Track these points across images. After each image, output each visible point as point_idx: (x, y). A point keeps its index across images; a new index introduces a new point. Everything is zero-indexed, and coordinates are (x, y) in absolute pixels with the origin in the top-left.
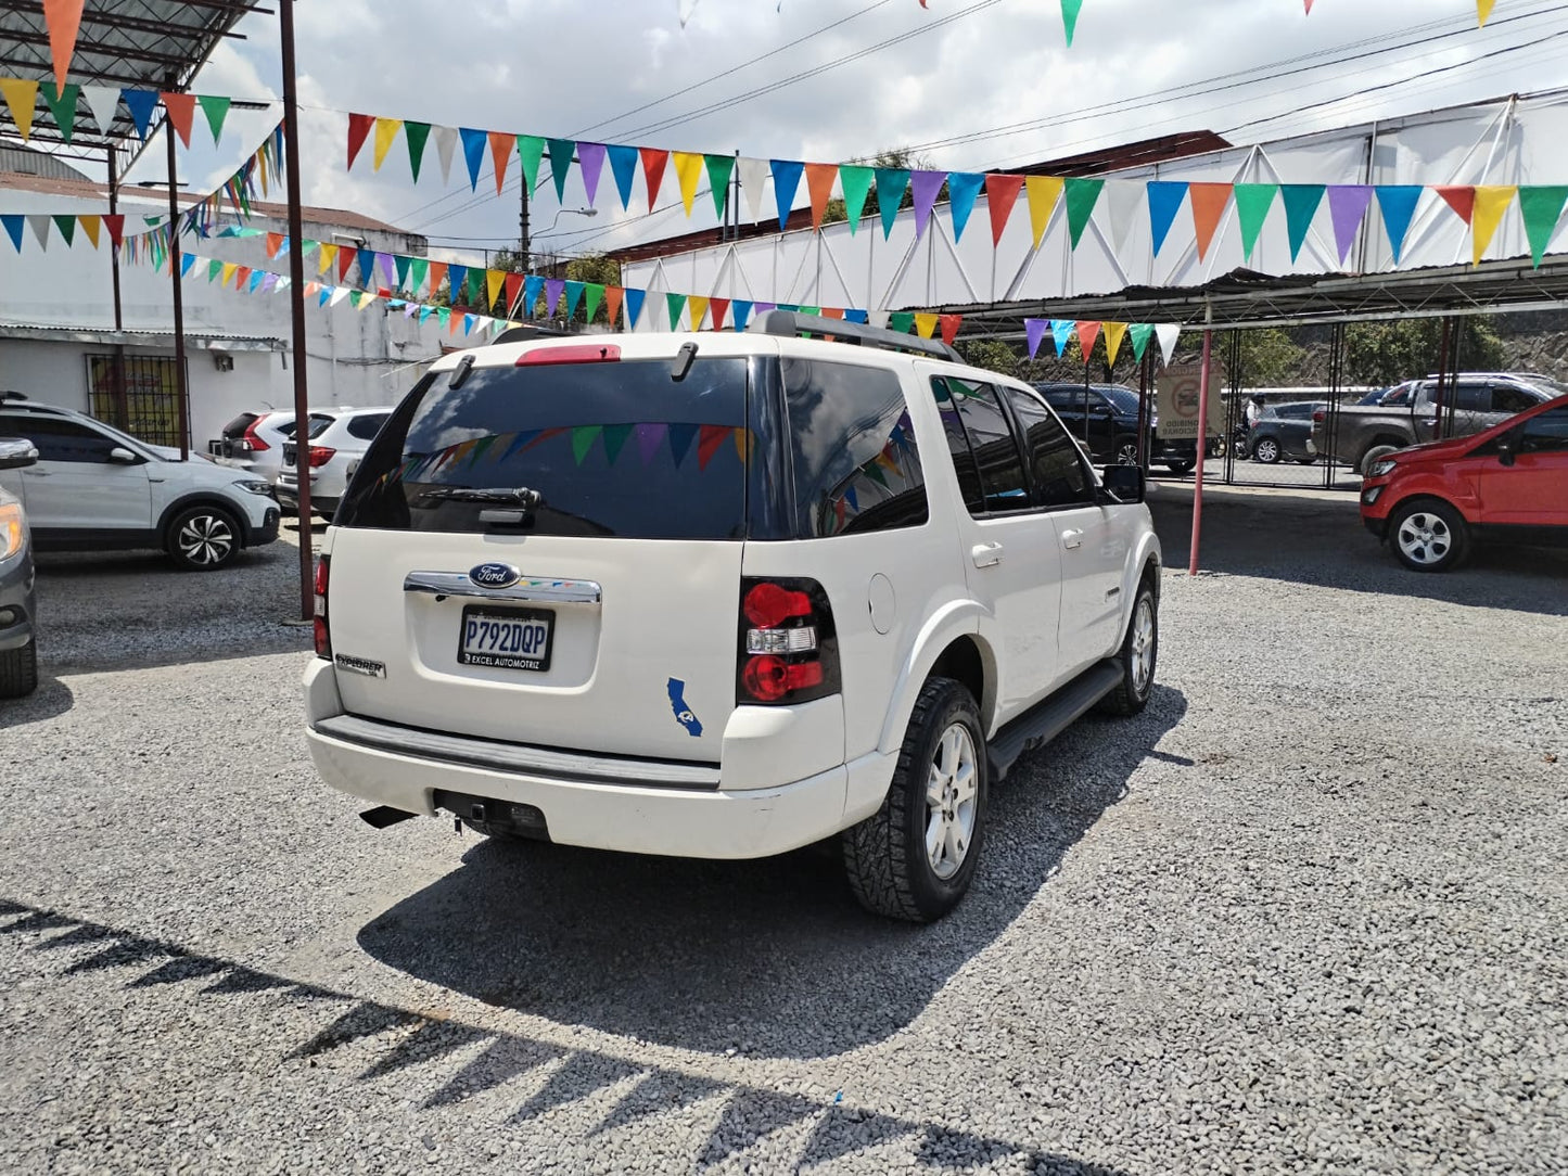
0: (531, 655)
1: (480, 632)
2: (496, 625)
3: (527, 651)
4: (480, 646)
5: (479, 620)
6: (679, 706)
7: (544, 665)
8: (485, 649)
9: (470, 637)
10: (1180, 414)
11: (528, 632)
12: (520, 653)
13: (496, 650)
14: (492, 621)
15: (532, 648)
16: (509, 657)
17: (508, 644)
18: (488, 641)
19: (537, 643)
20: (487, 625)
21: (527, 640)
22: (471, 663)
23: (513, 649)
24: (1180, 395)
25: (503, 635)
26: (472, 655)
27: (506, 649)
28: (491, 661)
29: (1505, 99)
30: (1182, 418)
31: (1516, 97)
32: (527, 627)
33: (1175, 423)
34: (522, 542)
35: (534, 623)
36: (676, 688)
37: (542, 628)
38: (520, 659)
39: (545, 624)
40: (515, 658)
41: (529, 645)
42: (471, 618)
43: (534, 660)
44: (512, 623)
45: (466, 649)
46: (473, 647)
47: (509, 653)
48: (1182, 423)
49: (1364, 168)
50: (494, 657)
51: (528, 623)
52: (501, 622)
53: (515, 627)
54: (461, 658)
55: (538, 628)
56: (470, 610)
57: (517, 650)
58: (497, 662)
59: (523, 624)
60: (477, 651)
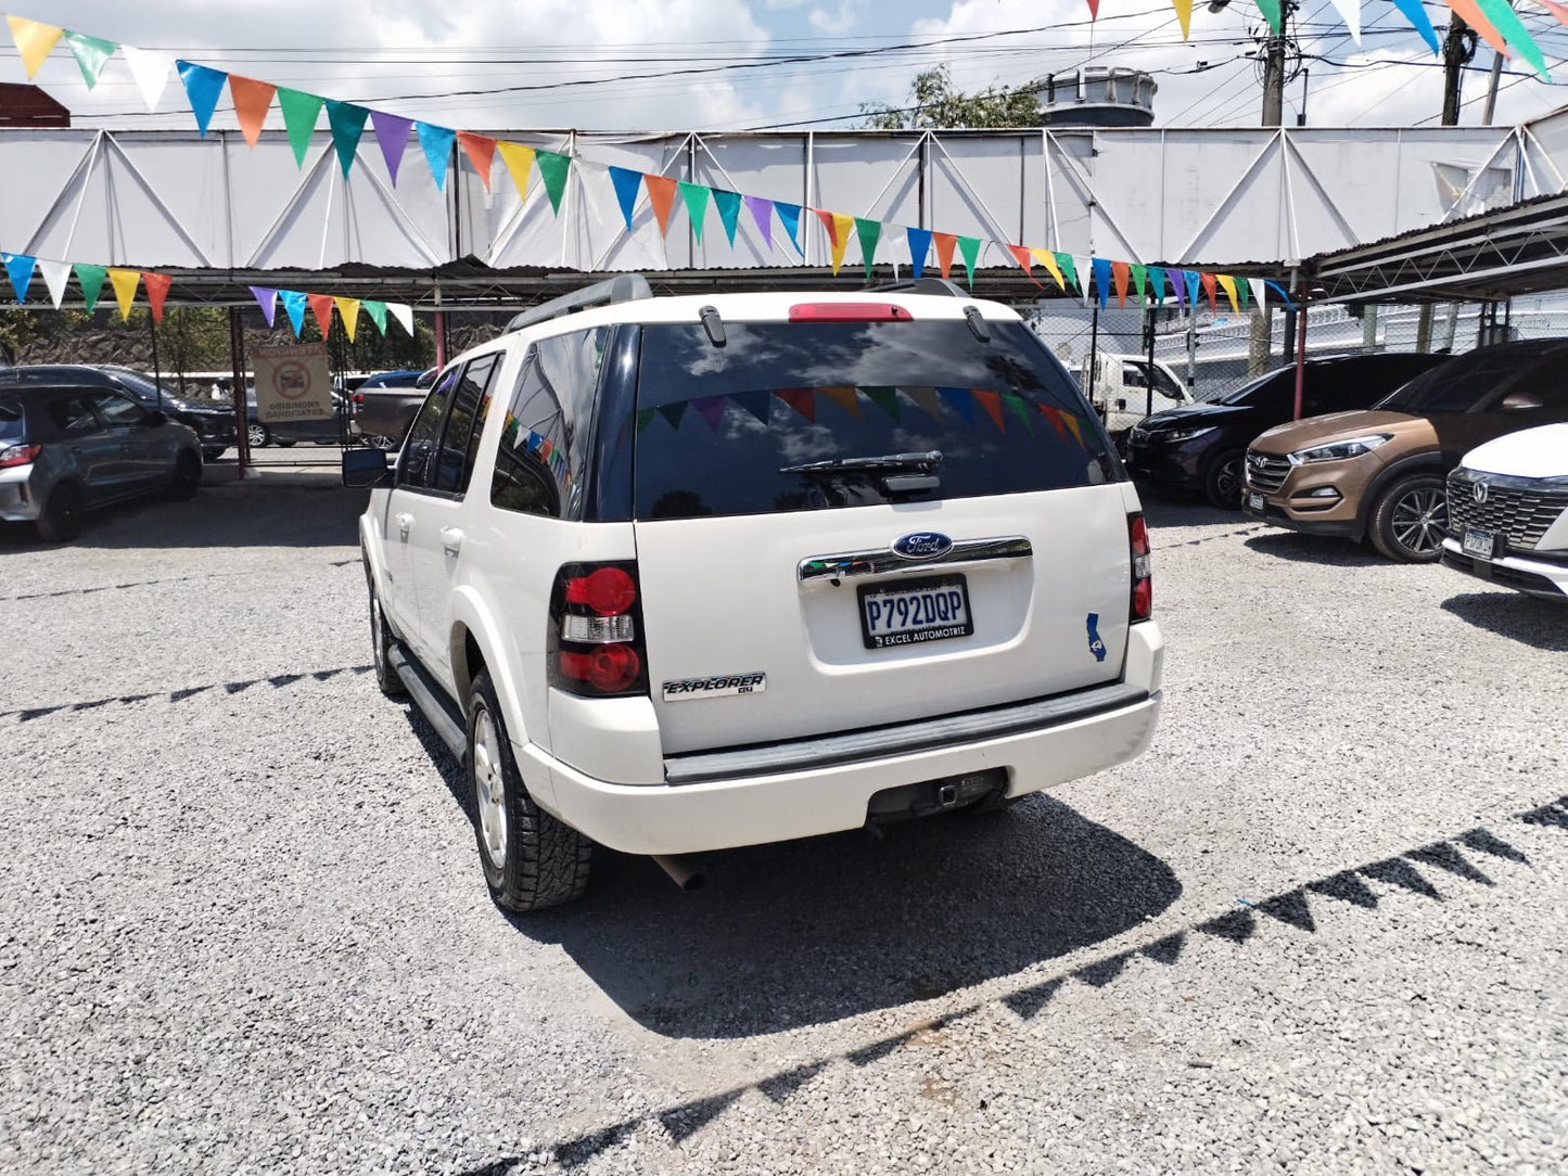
0: (952, 622)
1: (885, 611)
2: (903, 600)
3: (946, 618)
4: (889, 625)
5: (880, 598)
6: (1094, 637)
7: (968, 629)
8: (896, 625)
9: (873, 619)
10: (284, 396)
11: (941, 600)
12: (938, 622)
13: (910, 626)
14: (896, 597)
15: (950, 615)
16: (928, 630)
17: (922, 616)
18: (897, 619)
19: (954, 609)
20: (891, 602)
21: (942, 608)
22: (885, 645)
23: (928, 620)
24: (283, 378)
25: (912, 609)
26: (883, 637)
27: (921, 622)
28: (907, 639)
29: (567, 132)
30: (285, 401)
31: (575, 131)
32: (938, 596)
33: (280, 406)
34: (940, 507)
35: (945, 590)
36: (1092, 620)
37: (956, 594)
38: (940, 628)
39: (959, 590)
40: (934, 629)
41: (946, 613)
42: (868, 599)
43: (956, 626)
44: (919, 594)
45: (872, 633)
46: (881, 627)
47: (925, 625)
48: (288, 406)
49: (452, 171)
50: (911, 633)
51: (938, 591)
52: (907, 596)
53: (925, 597)
54: (870, 643)
55: (951, 594)
56: (863, 590)
57: (933, 620)
58: (916, 637)
59: (933, 593)
60: (886, 631)
